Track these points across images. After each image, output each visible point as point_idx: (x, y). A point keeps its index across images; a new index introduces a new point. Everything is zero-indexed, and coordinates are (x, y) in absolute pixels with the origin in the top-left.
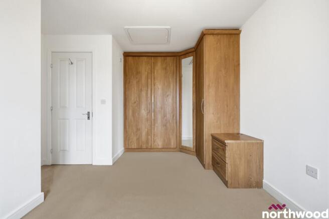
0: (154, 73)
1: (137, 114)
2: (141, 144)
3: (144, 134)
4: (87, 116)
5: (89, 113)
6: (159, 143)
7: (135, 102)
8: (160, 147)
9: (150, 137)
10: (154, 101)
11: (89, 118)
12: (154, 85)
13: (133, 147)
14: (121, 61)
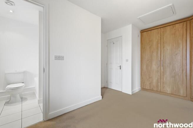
0: (163, 39)
1: (149, 68)
2: (152, 87)
3: (155, 81)
4: (119, 67)
5: (120, 66)
6: (168, 90)
7: (148, 60)
8: (169, 92)
9: (159, 84)
10: (164, 59)
11: (120, 68)
12: (164, 48)
13: (146, 88)
14: (138, 37)
